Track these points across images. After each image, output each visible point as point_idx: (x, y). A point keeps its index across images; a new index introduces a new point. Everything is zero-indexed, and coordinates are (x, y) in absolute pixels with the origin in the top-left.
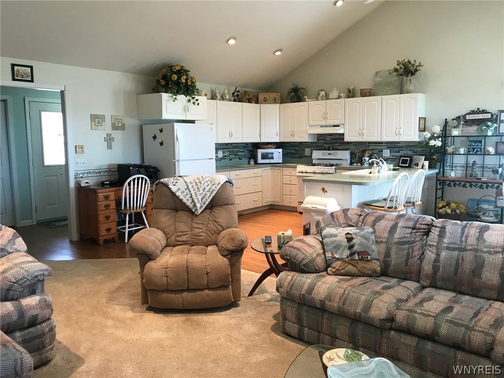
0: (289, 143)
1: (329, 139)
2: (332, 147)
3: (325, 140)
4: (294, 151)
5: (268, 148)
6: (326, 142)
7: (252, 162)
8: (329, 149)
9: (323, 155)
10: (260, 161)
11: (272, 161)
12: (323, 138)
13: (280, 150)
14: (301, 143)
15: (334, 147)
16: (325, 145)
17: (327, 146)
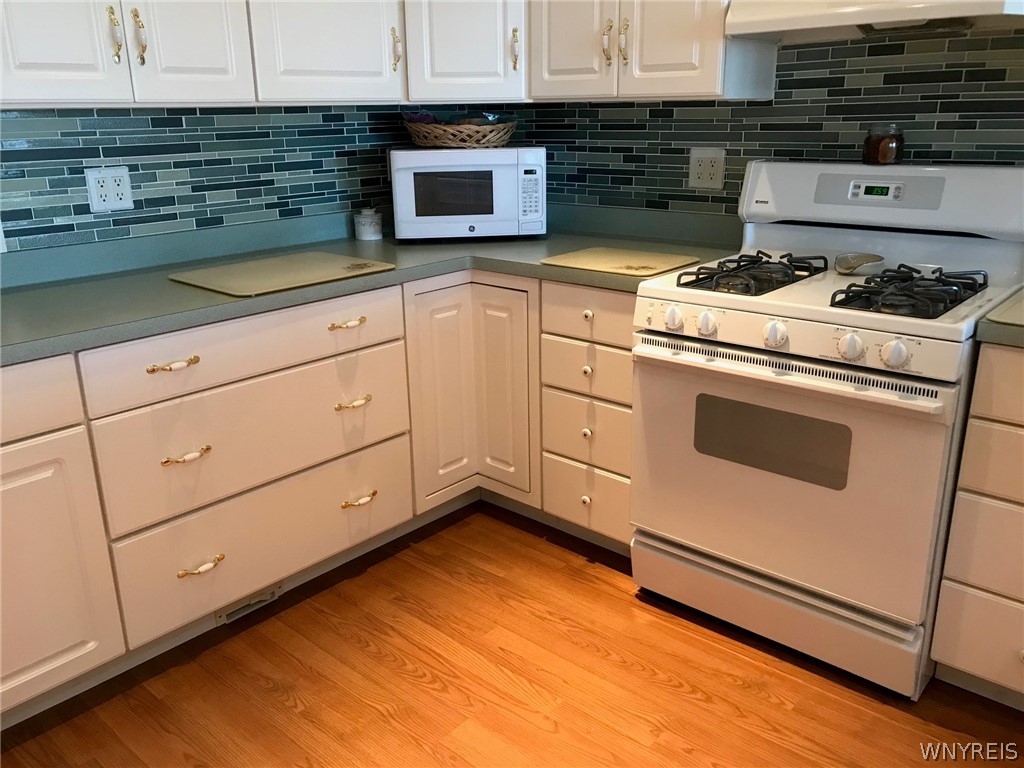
0: (589, 109)
1: (866, 76)
2: (899, 139)
3: (834, 85)
4: (616, 162)
5: (462, 143)
6: (843, 100)
7: (369, 233)
8: (871, 155)
9: (819, 199)
10: (410, 223)
11: (483, 225)
12: (825, 73)
13: (536, 157)
14: (663, 110)
15: (913, 137)
16: (834, 125)
17: (851, 131)
